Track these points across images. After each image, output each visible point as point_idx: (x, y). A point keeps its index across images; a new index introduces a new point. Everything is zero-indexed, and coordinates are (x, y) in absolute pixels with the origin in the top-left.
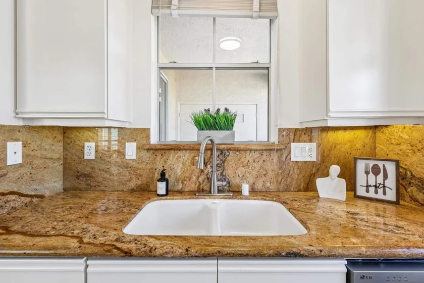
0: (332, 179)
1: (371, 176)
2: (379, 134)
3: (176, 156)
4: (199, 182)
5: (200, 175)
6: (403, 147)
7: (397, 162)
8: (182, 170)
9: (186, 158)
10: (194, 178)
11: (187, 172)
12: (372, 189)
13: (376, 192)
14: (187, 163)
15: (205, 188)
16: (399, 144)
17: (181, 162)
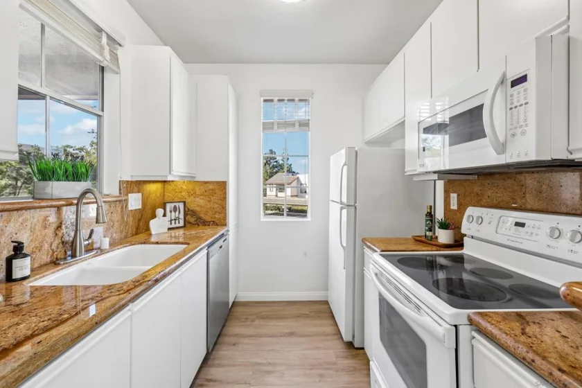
0: (159, 218)
1: (173, 213)
2: (167, 186)
3: (21, 219)
4: (53, 250)
5: (54, 240)
6: (183, 194)
7: (185, 203)
8: (30, 239)
9: (35, 220)
10: (46, 246)
11: (36, 240)
12: (173, 222)
13: (175, 223)
14: (37, 227)
15: (59, 257)
16: (181, 192)
17: (29, 227)
